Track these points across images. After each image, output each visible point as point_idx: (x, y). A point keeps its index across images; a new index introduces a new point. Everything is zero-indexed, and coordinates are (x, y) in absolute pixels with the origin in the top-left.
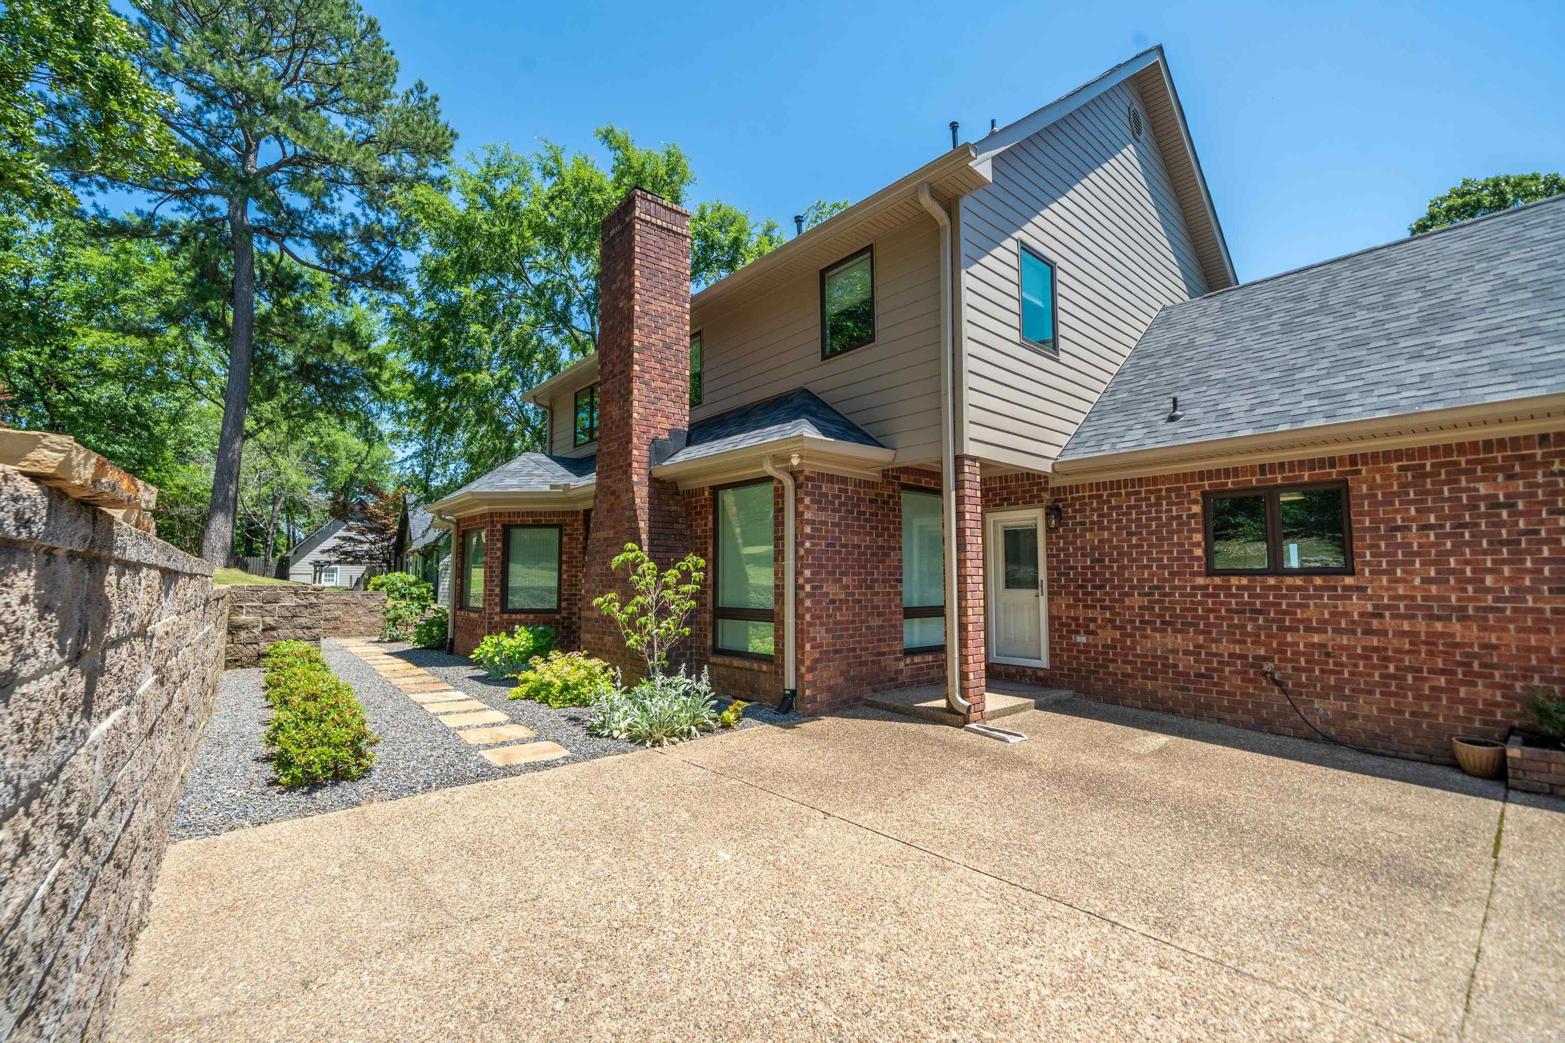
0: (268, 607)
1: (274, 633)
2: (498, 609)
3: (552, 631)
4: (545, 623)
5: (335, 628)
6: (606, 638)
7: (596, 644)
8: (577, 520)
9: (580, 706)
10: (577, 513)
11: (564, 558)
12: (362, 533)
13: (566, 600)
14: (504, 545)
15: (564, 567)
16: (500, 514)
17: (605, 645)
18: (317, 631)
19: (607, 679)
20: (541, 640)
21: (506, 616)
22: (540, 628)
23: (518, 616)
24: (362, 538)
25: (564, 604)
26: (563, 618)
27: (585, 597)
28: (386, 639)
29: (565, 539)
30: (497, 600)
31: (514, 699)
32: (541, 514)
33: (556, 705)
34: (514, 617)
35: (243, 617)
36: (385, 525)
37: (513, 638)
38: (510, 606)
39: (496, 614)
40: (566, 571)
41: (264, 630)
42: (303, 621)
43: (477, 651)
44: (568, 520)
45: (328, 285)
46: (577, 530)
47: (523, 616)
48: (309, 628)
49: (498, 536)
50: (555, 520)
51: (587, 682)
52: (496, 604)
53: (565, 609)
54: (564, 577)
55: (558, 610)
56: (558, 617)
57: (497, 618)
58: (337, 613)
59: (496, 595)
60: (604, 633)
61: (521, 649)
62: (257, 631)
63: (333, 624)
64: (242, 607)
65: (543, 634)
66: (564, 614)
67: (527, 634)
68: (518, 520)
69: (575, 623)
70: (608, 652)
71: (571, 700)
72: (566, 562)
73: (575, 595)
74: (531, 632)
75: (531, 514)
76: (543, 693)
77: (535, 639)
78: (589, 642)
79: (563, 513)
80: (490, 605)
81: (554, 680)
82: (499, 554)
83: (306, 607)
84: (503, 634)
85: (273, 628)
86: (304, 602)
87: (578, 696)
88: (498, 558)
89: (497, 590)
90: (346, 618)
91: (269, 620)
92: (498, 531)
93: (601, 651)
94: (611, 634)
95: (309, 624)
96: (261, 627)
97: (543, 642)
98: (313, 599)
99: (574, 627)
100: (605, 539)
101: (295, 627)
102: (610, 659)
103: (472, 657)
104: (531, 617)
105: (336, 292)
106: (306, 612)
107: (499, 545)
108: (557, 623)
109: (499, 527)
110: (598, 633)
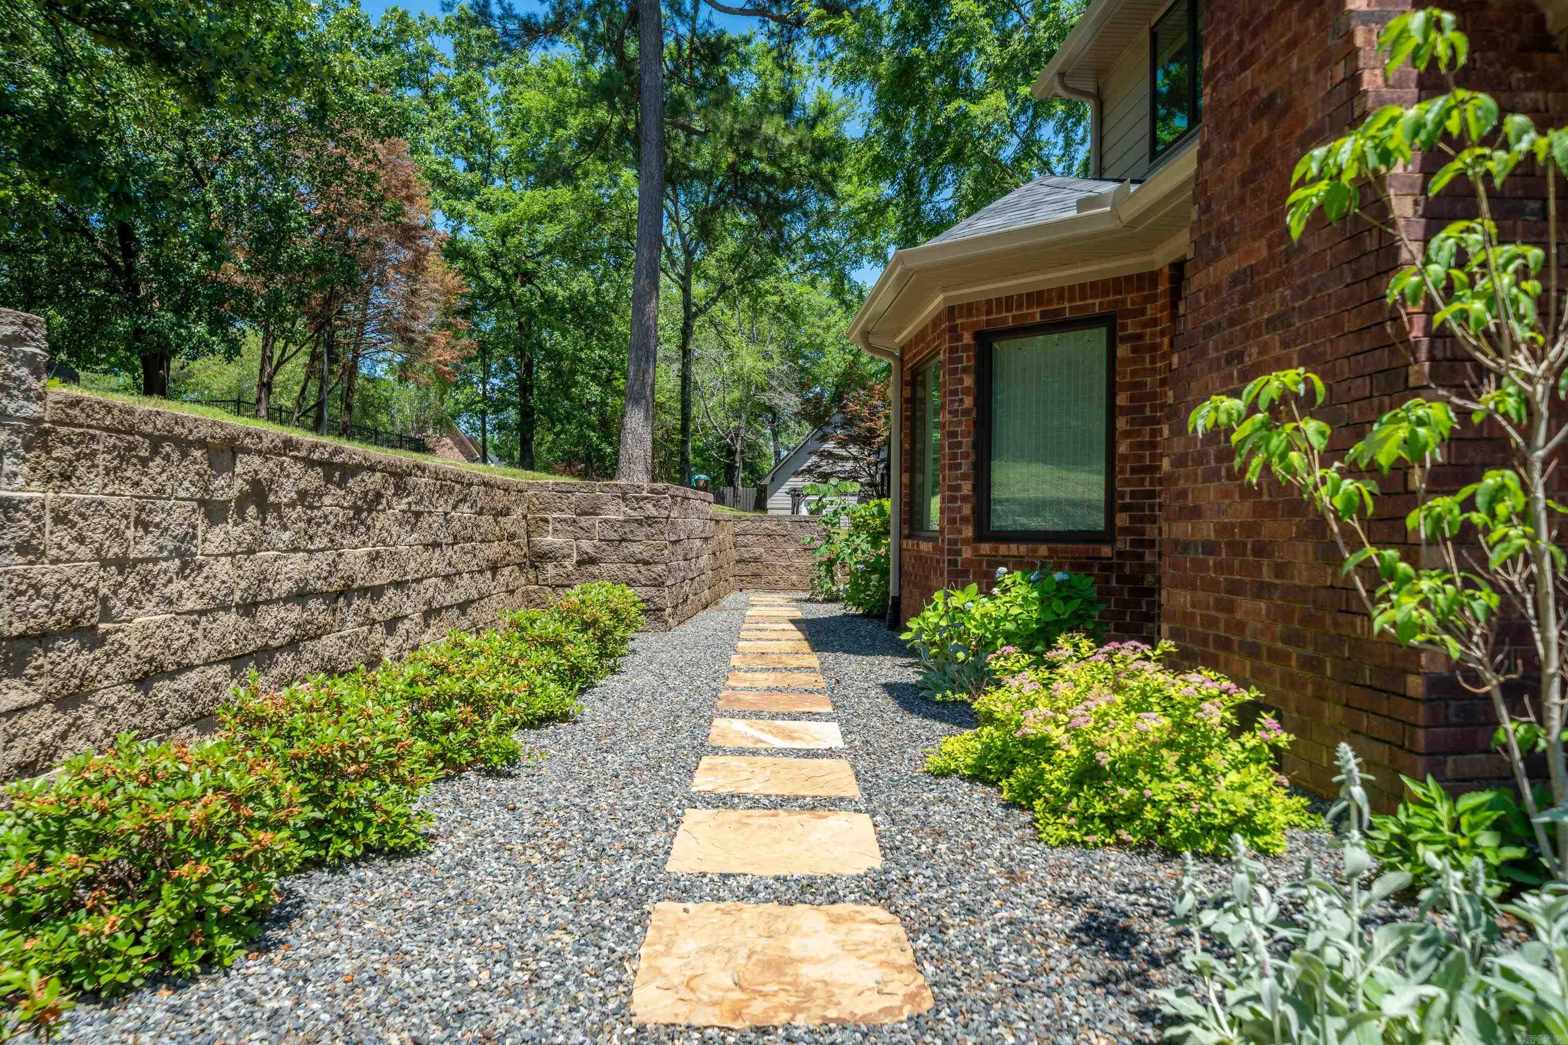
0: (584, 521)
1: (594, 569)
2: (968, 532)
3: (1086, 584)
4: (1077, 567)
5: (755, 575)
6: (1245, 604)
7: (1211, 622)
8: (1153, 298)
9: (1143, 849)
10: (1153, 277)
11: (1122, 400)
12: (843, 444)
13: (1125, 508)
14: (978, 382)
15: (1122, 423)
16: (969, 309)
17: (1241, 627)
18: (659, 568)
19: (1255, 754)
20: (1058, 606)
21: (985, 548)
22: (1058, 576)
23: (1015, 549)
24: (843, 452)
25: (1122, 520)
26: (1120, 554)
27: (1170, 479)
28: (820, 598)
29: (1123, 351)
30: (967, 510)
31: (944, 774)
32: (1060, 293)
33: (1056, 831)
34: (1003, 549)
35: (550, 538)
36: (870, 430)
37: (992, 598)
38: (997, 523)
39: (965, 542)
40: (1127, 434)
41: (580, 563)
42: (636, 548)
43: (913, 624)
44: (1131, 299)
45: (760, 41)
46: (1154, 322)
47: (1023, 548)
48: (646, 563)
49: (967, 360)
50: (1096, 304)
51: (1170, 759)
52: (964, 520)
53: (1125, 531)
54: (1123, 448)
55: (1108, 536)
56: (1106, 551)
57: (967, 552)
58: (759, 550)
59: (965, 499)
60: (1235, 588)
61: (1010, 626)
62: (569, 564)
63: (752, 568)
64: (546, 521)
65: (1064, 591)
66: (1123, 544)
67: (1023, 590)
68: (1009, 318)
69: (1152, 567)
70: (1252, 651)
71: (1110, 821)
72: (1125, 411)
73: (1152, 494)
74: (1033, 584)
75: (1037, 297)
76: (1022, 772)
77: (1044, 602)
78: (1188, 617)
79: (1117, 284)
80: (952, 521)
81: (1058, 735)
82: (968, 402)
83: (640, 523)
84: (974, 587)
85: (592, 561)
86: (636, 514)
87: (1133, 812)
88: (966, 412)
89: (967, 488)
90: (770, 558)
91: (586, 545)
92: (966, 348)
93: (1225, 644)
94: (1261, 590)
95: (646, 556)
96: (575, 557)
97: (1063, 610)
98: (651, 510)
99: (1149, 579)
100: (1236, 279)
101: (625, 560)
102: (1258, 677)
103: (905, 636)
104: (1043, 550)
105: (775, 53)
106: (641, 533)
107: (968, 381)
108: (1107, 567)
109: (967, 338)
110: (1212, 586)
